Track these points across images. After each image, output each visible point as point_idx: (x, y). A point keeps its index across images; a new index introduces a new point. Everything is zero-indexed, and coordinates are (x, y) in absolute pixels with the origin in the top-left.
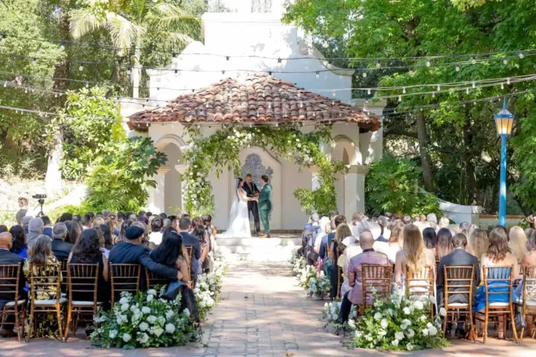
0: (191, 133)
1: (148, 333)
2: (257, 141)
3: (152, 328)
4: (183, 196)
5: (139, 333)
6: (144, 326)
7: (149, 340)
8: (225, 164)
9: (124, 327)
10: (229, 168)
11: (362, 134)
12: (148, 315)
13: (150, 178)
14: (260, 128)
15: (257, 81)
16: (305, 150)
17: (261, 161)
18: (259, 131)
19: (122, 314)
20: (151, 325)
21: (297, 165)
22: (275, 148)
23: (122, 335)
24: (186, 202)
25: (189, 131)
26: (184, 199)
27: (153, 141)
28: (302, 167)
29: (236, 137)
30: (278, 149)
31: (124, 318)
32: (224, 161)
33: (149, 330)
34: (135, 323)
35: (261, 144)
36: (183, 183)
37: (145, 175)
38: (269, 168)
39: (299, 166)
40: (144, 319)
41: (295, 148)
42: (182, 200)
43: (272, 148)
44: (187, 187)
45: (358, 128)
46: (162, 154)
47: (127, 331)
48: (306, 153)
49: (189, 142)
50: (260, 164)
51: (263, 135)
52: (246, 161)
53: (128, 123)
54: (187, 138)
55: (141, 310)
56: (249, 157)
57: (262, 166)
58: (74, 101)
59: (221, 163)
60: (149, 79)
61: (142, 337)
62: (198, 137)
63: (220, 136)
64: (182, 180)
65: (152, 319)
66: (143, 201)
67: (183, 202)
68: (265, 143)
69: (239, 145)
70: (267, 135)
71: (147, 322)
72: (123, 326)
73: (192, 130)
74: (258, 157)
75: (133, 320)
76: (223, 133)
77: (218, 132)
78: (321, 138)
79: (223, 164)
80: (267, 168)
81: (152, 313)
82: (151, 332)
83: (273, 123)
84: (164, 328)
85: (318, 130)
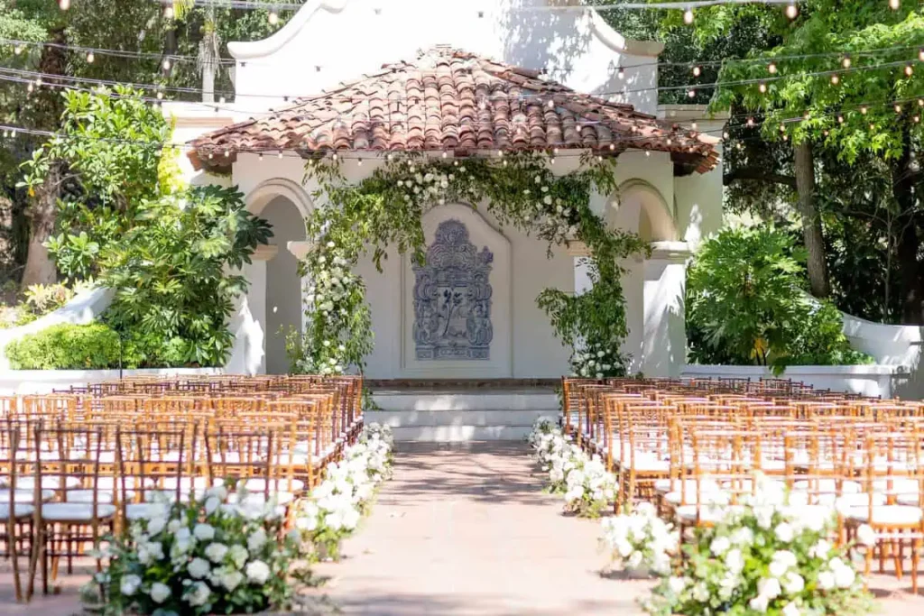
0: (322, 174)
1: (208, 583)
2: (460, 191)
3: (216, 571)
4: (304, 307)
5: (187, 582)
6: (198, 567)
7: (210, 598)
8: (393, 240)
9: (153, 570)
10: (402, 248)
11: (678, 178)
12: (208, 542)
13: (235, 272)
14: (465, 164)
15: (459, 66)
16: (559, 208)
17: (467, 235)
18: (463, 169)
19: (152, 540)
20: (214, 565)
21: (544, 243)
22: (497, 205)
23: (150, 587)
24: (311, 320)
25: (318, 170)
26: (307, 313)
27: (242, 194)
28: (554, 245)
29: (415, 184)
30: (504, 207)
31: (156, 549)
32: (391, 233)
33: (209, 575)
34: (178, 559)
35: (466, 199)
36: (305, 280)
37: (226, 264)
38: (486, 249)
39: (547, 243)
40: (199, 550)
41: (539, 206)
42: (303, 314)
43: (492, 206)
44: (313, 289)
45: (672, 163)
46: (263, 222)
47: (162, 576)
48: (563, 216)
49: (318, 194)
50: (466, 242)
51: (472, 178)
52: (438, 236)
53: (190, 156)
54: (313, 185)
55: (192, 532)
56: (443, 226)
57: (470, 244)
58: (78, 111)
59: (384, 239)
60: (233, 65)
61: (194, 590)
62: (337, 183)
63: (382, 181)
64: (304, 274)
65: (217, 552)
66: (221, 320)
67: (305, 319)
68: (477, 195)
69: (422, 201)
70: (478, 178)
71: (207, 558)
72: (152, 566)
73: (323, 168)
74: (462, 226)
75: (173, 554)
76: (388, 174)
77: (377, 173)
78: (593, 185)
79: (389, 239)
80: (480, 250)
81: (217, 539)
82: (215, 581)
83: (492, 153)
84: (243, 571)
85: (587, 167)
